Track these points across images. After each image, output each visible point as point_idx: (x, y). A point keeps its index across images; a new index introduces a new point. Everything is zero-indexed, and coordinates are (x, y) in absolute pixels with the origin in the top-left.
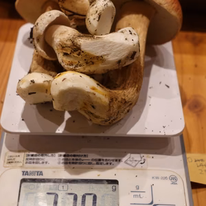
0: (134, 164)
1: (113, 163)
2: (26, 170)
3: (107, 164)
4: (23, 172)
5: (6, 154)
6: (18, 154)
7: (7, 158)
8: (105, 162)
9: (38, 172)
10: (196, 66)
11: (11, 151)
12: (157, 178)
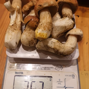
0: (58, 70)
1: (50, 69)
2: (16, 71)
3: (48, 69)
4: (16, 72)
5: (9, 64)
6: (13, 64)
7: (9, 66)
8: (47, 69)
9: (21, 72)
10: (82, 22)
11: (11, 62)
12: (67, 76)
